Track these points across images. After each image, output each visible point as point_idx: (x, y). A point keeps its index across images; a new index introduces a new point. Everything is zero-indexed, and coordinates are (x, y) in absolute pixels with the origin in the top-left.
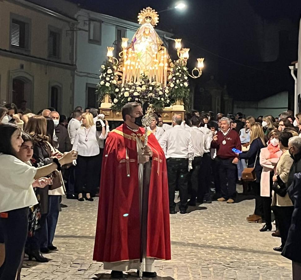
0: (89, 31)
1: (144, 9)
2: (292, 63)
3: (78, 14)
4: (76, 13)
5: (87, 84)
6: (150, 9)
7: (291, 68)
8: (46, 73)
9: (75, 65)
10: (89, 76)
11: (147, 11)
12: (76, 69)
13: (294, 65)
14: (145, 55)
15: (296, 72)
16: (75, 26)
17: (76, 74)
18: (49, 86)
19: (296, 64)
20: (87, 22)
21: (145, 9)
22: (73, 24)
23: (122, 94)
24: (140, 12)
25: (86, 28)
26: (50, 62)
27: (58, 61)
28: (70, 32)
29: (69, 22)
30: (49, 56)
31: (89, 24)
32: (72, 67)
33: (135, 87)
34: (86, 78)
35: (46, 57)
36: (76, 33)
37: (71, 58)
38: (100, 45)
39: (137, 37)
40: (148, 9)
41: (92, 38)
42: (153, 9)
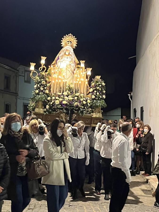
0: (24, 76)
1: (66, 35)
2: (129, 93)
3: (19, 67)
4: (18, 67)
5: (23, 103)
6: (71, 35)
7: (129, 95)
8: (3, 97)
9: (18, 93)
10: (24, 99)
11: (69, 37)
12: (18, 95)
13: (131, 94)
14: (66, 71)
15: (131, 98)
16: (18, 74)
17: (18, 98)
18: (4, 104)
19: (132, 93)
20: (24, 72)
21: (68, 35)
22: (17, 73)
23: (53, 101)
24: (63, 37)
25: (23, 75)
26: (5, 92)
27: (9, 91)
28: (15, 77)
29: (14, 72)
30: (5, 89)
31: (25, 73)
32: (16, 94)
33: (63, 97)
34: (23, 100)
35: (3, 89)
36: (18, 78)
37: (16, 90)
38: (30, 83)
39: (59, 56)
40: (70, 35)
41: (26, 80)
42: (73, 36)
